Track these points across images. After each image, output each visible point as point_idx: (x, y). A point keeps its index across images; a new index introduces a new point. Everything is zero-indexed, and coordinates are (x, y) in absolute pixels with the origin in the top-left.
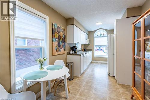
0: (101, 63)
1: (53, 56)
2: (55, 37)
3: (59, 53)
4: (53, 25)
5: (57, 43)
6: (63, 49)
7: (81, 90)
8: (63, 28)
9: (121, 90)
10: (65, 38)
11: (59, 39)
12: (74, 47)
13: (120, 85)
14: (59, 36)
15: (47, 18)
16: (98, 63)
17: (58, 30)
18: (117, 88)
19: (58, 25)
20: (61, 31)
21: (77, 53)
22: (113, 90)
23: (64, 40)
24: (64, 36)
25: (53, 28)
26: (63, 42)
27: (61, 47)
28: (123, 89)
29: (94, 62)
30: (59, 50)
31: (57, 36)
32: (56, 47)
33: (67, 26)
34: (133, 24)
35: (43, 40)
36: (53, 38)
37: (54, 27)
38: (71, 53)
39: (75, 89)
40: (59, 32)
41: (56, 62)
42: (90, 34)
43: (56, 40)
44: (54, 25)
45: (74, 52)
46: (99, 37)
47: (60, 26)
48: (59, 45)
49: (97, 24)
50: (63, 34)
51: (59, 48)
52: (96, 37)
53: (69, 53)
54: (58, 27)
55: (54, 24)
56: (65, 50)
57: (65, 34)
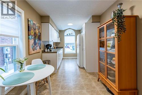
0: (71, 59)
1: (29, 55)
2: (31, 34)
3: (35, 51)
4: (28, 21)
5: (33, 41)
6: (38, 47)
7: (61, 85)
8: (38, 25)
9: (91, 77)
10: (40, 36)
11: (35, 37)
12: (49, 45)
13: (89, 73)
14: (35, 33)
15: (23, 12)
16: (68, 58)
17: (34, 27)
18: (88, 76)
19: (34, 22)
20: (37, 28)
21: (51, 51)
22: (86, 78)
23: (40, 38)
24: (39, 34)
25: (28, 25)
26: (39, 40)
27: (37, 45)
28: (91, 76)
29: (65, 59)
30: (35, 48)
31: (33, 34)
32: (33, 45)
33: (42, 23)
34: (98, 28)
35: (18, 37)
36: (29, 35)
37: (30, 23)
38: (46, 50)
39: (55, 85)
40: (35, 29)
41: (33, 61)
42: (61, 33)
43: (32, 37)
44: (30, 22)
45: (49, 50)
46: (69, 36)
47: (35, 23)
48: (35, 43)
49: (69, 24)
50: (39, 32)
51: (35, 46)
52: (66, 36)
53: (44, 51)
54: (34, 24)
55: (30, 19)
56: (40, 48)
57: (40, 32)
